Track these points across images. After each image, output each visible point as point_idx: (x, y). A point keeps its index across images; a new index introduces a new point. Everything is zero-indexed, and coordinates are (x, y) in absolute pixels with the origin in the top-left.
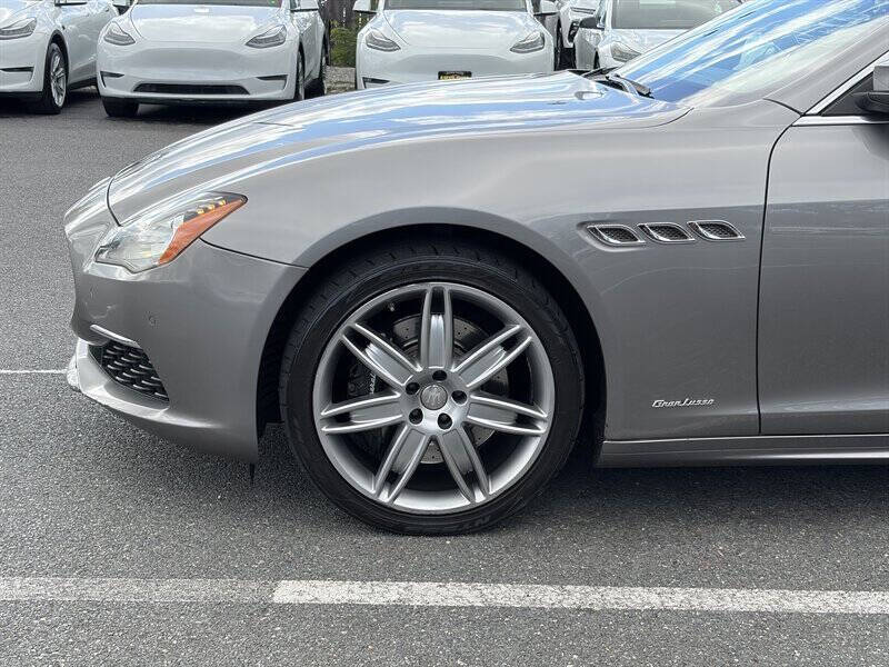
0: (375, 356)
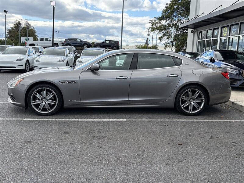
0: (38, 96)
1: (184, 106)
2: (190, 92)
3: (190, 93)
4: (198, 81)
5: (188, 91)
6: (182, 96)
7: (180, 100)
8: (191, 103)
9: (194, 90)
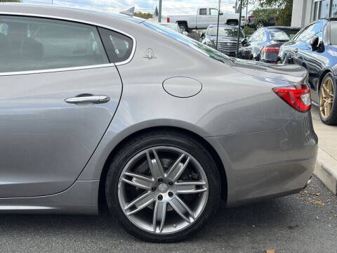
1: (133, 208)
2: (152, 157)
3: (154, 161)
4: (194, 123)
5: (145, 154)
6: (125, 172)
7: (119, 186)
8: (160, 198)
9: (169, 150)
